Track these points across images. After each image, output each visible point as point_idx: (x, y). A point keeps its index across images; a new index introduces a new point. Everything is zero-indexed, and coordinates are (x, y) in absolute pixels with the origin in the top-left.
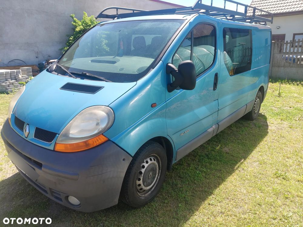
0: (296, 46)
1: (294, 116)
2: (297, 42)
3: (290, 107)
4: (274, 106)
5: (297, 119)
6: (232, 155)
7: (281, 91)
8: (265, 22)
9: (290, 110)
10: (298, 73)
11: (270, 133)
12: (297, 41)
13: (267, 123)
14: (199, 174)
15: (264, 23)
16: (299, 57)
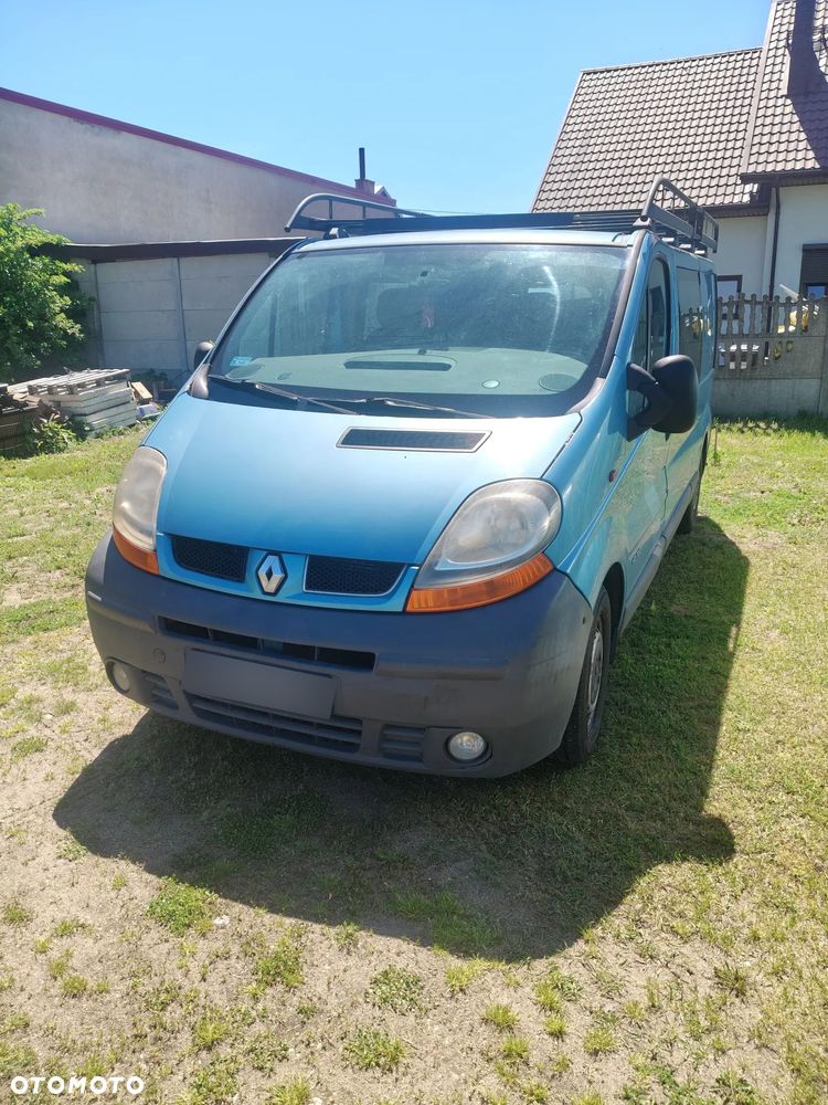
0: (724, 317)
1: (783, 512)
2: (725, 304)
3: (763, 492)
4: (717, 492)
5: (795, 521)
6: (705, 621)
7: (719, 448)
8: (706, 250)
9: (767, 498)
10: (733, 395)
11: (753, 560)
12: (725, 300)
13: (724, 535)
14: (660, 670)
15: (703, 252)
16: (734, 348)
